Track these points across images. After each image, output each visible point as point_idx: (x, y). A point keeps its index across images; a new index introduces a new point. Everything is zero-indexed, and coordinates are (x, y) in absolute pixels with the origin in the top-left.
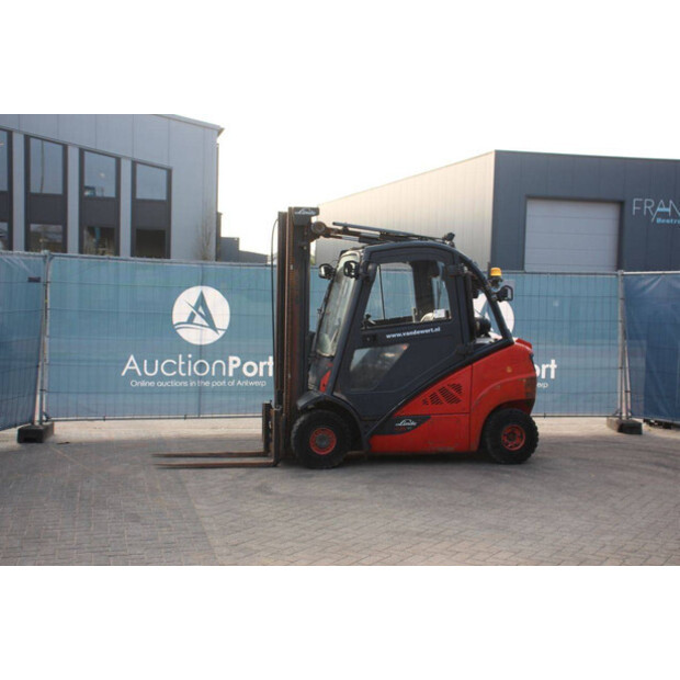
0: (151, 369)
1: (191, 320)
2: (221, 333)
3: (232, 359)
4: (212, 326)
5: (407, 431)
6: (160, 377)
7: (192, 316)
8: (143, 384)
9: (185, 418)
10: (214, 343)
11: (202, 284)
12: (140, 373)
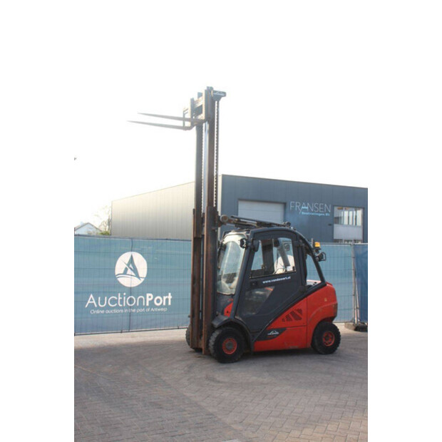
0: (102, 302)
1: (125, 273)
2: (142, 280)
3: (148, 295)
4: (137, 276)
5: (274, 338)
6: (108, 307)
7: (126, 270)
8: (98, 312)
9: (121, 332)
10: (139, 286)
11: (132, 251)
12: (96, 306)
